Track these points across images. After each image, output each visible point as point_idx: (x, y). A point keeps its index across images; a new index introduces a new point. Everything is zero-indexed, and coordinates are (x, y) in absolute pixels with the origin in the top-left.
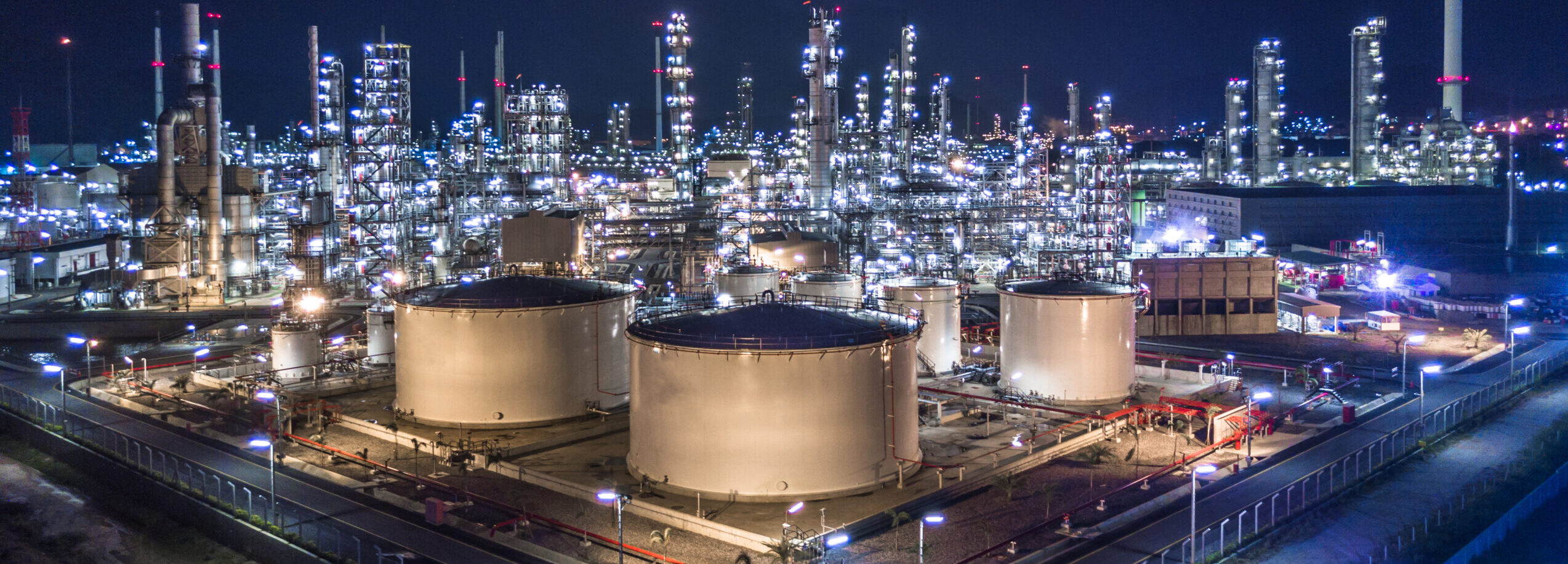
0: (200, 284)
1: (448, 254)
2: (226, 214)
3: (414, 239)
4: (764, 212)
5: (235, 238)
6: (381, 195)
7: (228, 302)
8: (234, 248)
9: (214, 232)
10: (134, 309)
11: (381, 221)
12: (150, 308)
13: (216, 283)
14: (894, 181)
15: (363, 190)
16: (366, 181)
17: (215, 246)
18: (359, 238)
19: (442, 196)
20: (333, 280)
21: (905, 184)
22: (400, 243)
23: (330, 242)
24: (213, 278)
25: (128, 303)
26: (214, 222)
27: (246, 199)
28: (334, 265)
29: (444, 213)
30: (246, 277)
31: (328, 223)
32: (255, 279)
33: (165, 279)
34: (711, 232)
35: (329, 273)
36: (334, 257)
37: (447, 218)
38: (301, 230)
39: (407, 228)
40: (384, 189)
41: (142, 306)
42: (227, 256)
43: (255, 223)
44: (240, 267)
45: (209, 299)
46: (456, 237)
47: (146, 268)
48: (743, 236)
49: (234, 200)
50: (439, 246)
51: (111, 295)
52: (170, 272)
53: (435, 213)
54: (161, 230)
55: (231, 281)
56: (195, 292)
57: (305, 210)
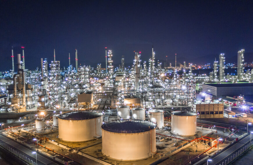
0: (22, 107)
1: (68, 100)
2: (26, 93)
3: (61, 97)
4: (126, 91)
5: (28, 98)
6: (55, 90)
7: (27, 110)
8: (28, 100)
9: (24, 97)
10: (10, 112)
11: (55, 95)
12: (13, 112)
13: (25, 107)
14: (151, 85)
15: (51, 89)
16: (52, 87)
17: (24, 100)
18: (51, 98)
19: (66, 89)
20: (46, 106)
21: (153, 86)
22: (59, 99)
23: (46, 99)
24: (24, 106)
25: (9, 111)
26: (24, 95)
27: (30, 90)
28: (46, 102)
29: (67, 93)
30: (30, 105)
31: (45, 95)
32: (32, 105)
33: (15, 106)
34: (116, 95)
35: (46, 104)
36: (47, 101)
37: (67, 94)
38: (41, 97)
39: (60, 95)
40: (55, 89)
41: (11, 111)
42: (27, 101)
43: (32, 95)
44: (29, 103)
45: (23, 110)
46: (69, 97)
47: (12, 104)
48: (123, 96)
49: (28, 91)
50: (66, 99)
51: (5, 109)
52: (16, 105)
53: (65, 93)
54: (14, 97)
55: (27, 106)
56: (21, 108)
57: (41, 93)
